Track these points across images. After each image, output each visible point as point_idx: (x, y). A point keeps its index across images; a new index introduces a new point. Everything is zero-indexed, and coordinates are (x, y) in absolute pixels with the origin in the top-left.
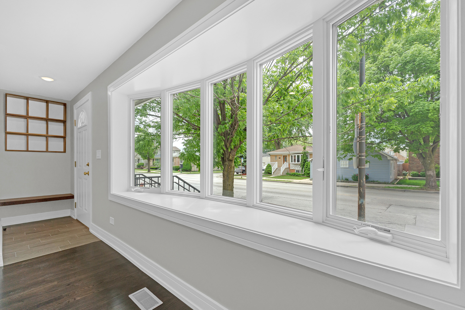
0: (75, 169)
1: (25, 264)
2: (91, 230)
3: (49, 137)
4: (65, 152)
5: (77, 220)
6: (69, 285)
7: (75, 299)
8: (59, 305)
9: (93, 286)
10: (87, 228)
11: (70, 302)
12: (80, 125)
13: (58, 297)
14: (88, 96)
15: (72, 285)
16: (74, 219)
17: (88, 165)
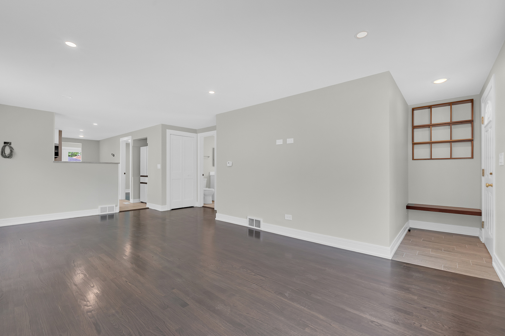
0: (483, 178)
1: (405, 266)
2: (494, 264)
3: (452, 142)
4: (472, 157)
5: (484, 244)
6: (425, 308)
7: (421, 326)
8: (405, 319)
9: (450, 328)
10: (491, 258)
11: (415, 325)
12: (486, 122)
13: (409, 312)
14: (492, 84)
15: (427, 310)
16: (481, 242)
17: (491, 174)
